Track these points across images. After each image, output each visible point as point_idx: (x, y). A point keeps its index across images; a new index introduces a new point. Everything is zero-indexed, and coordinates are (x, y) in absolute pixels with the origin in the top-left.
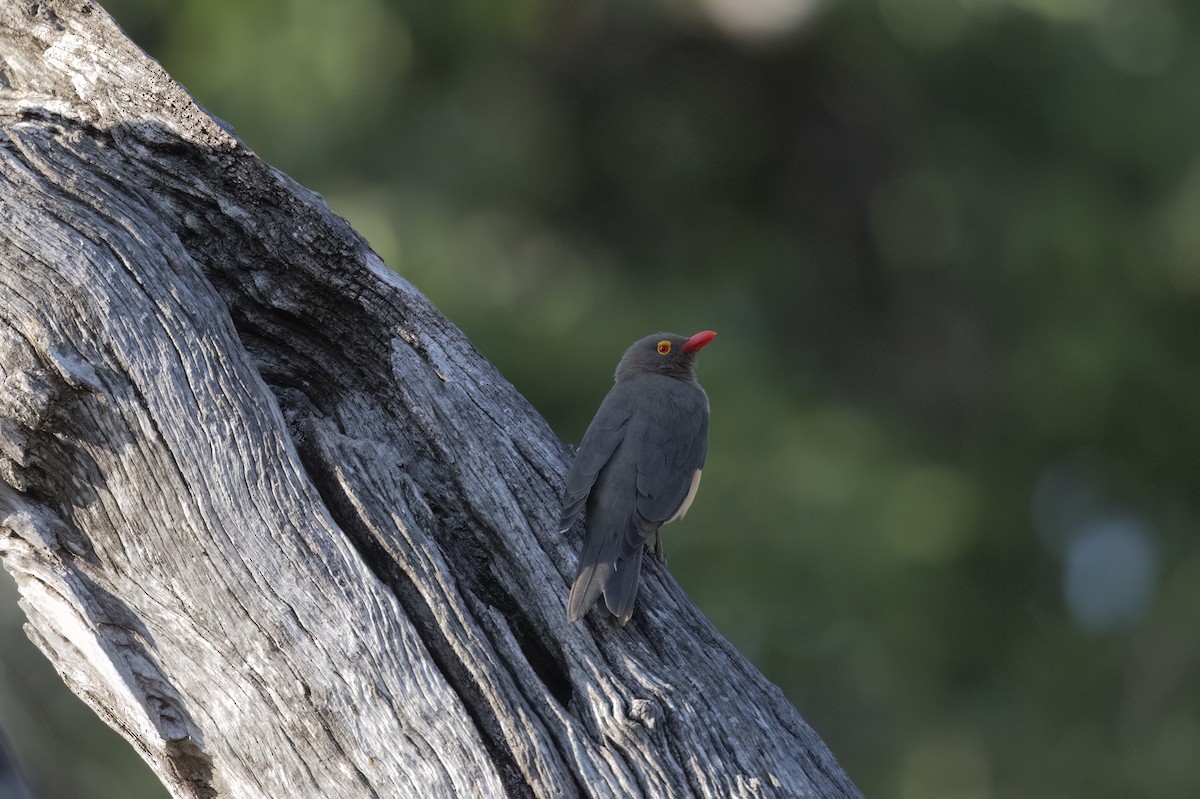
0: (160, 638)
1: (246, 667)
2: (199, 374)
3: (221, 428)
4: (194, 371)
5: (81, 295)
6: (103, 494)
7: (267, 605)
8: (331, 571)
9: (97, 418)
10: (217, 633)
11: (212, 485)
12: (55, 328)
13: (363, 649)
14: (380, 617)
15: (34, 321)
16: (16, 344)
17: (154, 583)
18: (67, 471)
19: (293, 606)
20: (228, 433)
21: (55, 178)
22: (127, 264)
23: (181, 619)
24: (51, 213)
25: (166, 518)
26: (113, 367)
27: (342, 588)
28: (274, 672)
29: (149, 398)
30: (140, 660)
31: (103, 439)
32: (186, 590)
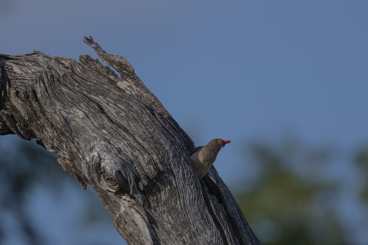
0: (160, 227)
1: (182, 239)
2: (187, 174)
3: (190, 187)
4: (186, 173)
5: (167, 152)
6: (159, 195)
7: (192, 227)
8: (207, 222)
9: (164, 179)
10: (177, 230)
11: (186, 199)
12: (160, 158)
13: (212, 241)
14: (216, 235)
15: (156, 155)
16: (150, 159)
17: (164, 216)
18: (152, 188)
19: (198, 229)
20: (191, 189)
21: (164, 125)
22: (176, 147)
23: (168, 225)
24: (163, 133)
25: (173, 203)
26: (170, 169)
27: (209, 227)
28: (190, 242)
29: (176, 177)
30: (153, 230)
31: (163, 183)
32: (172, 219)
